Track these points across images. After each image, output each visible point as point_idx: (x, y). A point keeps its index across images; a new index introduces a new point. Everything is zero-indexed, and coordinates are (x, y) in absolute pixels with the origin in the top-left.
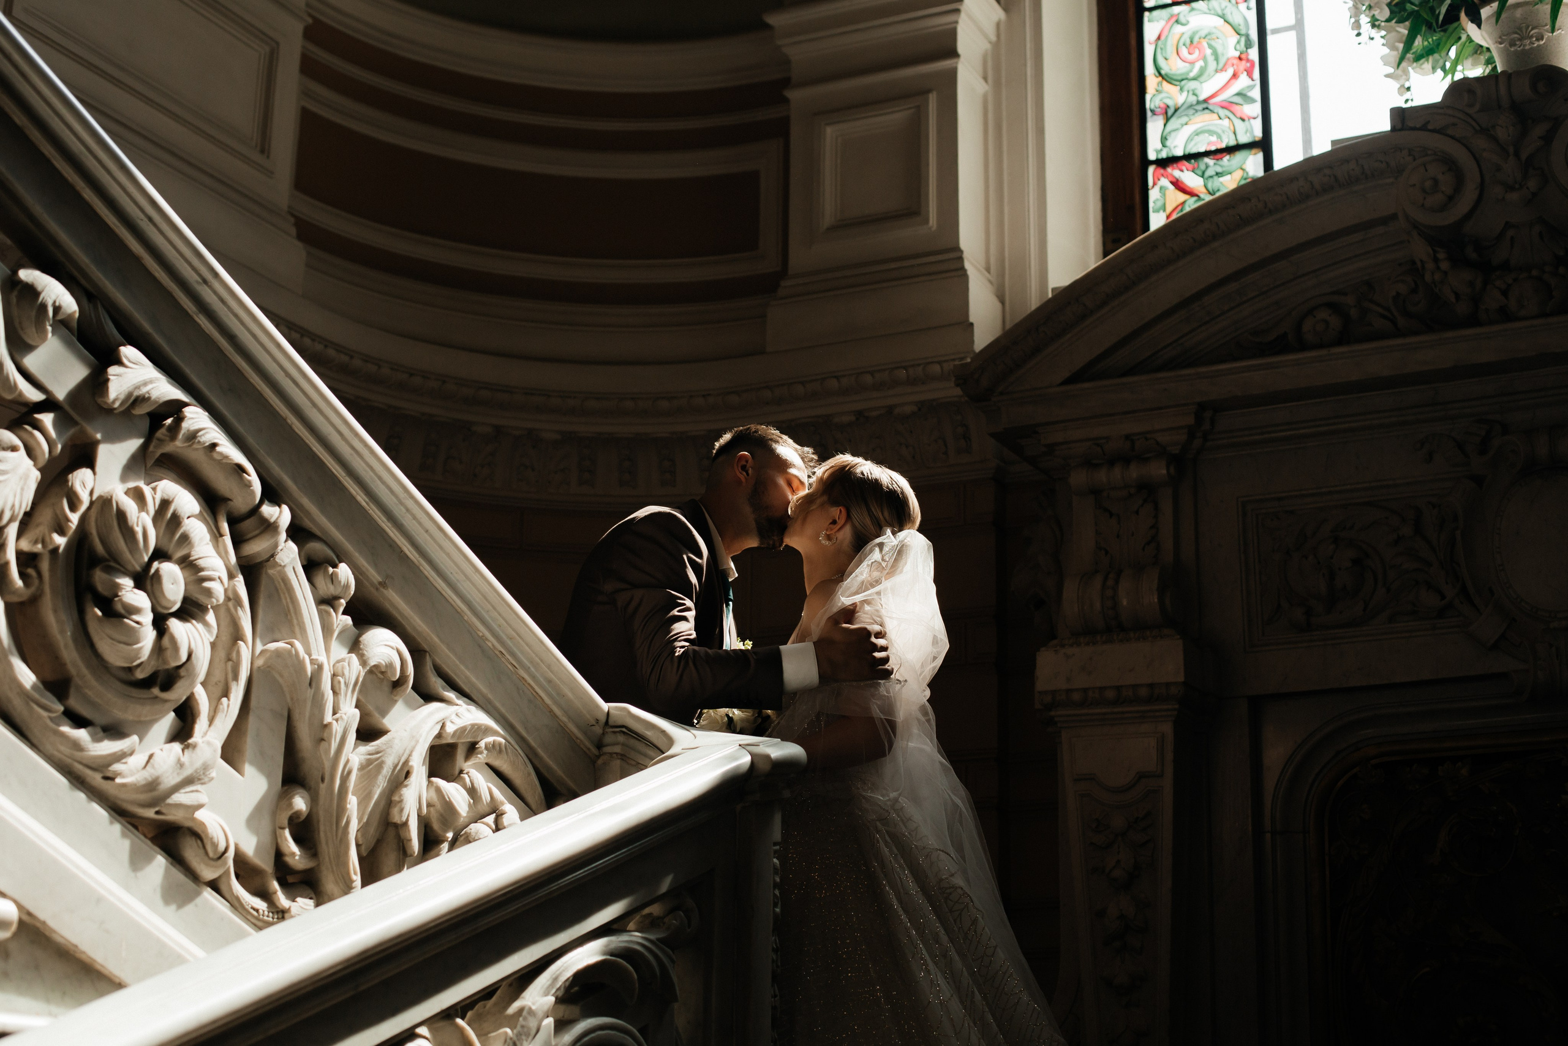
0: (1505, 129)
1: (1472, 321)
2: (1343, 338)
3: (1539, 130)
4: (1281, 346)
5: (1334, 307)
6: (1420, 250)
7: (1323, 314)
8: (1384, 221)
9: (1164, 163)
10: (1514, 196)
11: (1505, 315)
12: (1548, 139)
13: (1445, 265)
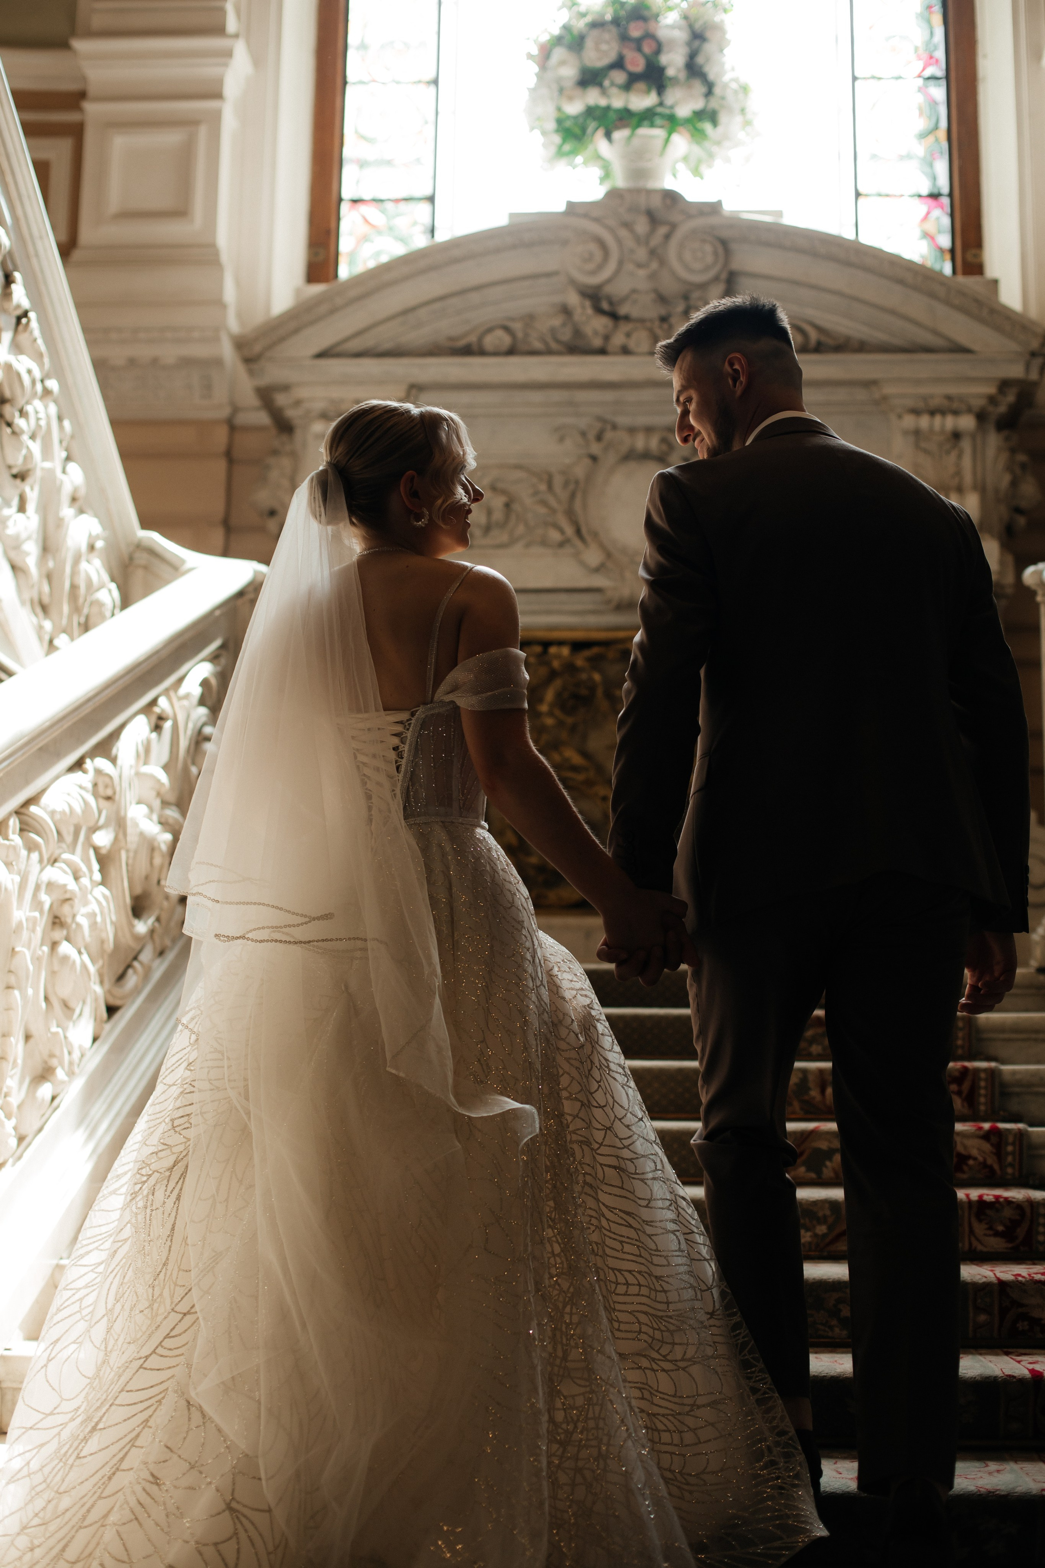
0: (642, 226)
1: (602, 351)
2: (511, 351)
3: (662, 230)
4: (467, 351)
5: (506, 329)
6: (573, 299)
7: (500, 333)
8: (548, 275)
9: (355, 201)
10: (642, 273)
11: (625, 351)
12: (667, 237)
13: (590, 311)
